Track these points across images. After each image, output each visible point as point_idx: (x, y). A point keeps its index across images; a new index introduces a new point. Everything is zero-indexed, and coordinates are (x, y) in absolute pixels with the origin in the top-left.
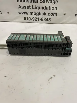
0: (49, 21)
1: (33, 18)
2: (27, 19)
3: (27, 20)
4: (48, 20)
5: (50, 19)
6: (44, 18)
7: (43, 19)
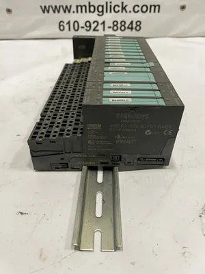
0: (136, 29)
1: (88, 24)
2: (67, 27)
3: (69, 30)
4: (132, 28)
5: (139, 23)
6: (121, 23)
7: (116, 25)
